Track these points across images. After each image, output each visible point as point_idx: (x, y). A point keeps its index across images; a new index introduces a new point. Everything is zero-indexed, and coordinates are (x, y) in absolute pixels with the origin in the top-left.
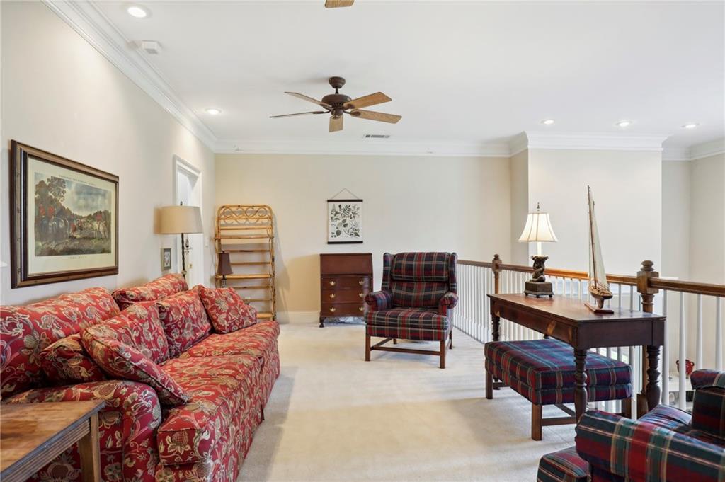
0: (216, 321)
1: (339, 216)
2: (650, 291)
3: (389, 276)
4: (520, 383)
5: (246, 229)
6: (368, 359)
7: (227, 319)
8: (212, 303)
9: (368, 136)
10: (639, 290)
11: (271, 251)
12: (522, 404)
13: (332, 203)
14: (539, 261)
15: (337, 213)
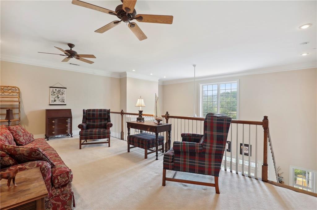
0: (19, 140)
1: (55, 94)
2: (168, 118)
3: (85, 118)
4: (141, 145)
5: (3, 97)
6: (80, 148)
7: (24, 139)
8: (15, 133)
9: (71, 64)
10: (166, 118)
11: (19, 108)
12: (142, 150)
13: (52, 88)
14: (141, 112)
15: (54, 92)
